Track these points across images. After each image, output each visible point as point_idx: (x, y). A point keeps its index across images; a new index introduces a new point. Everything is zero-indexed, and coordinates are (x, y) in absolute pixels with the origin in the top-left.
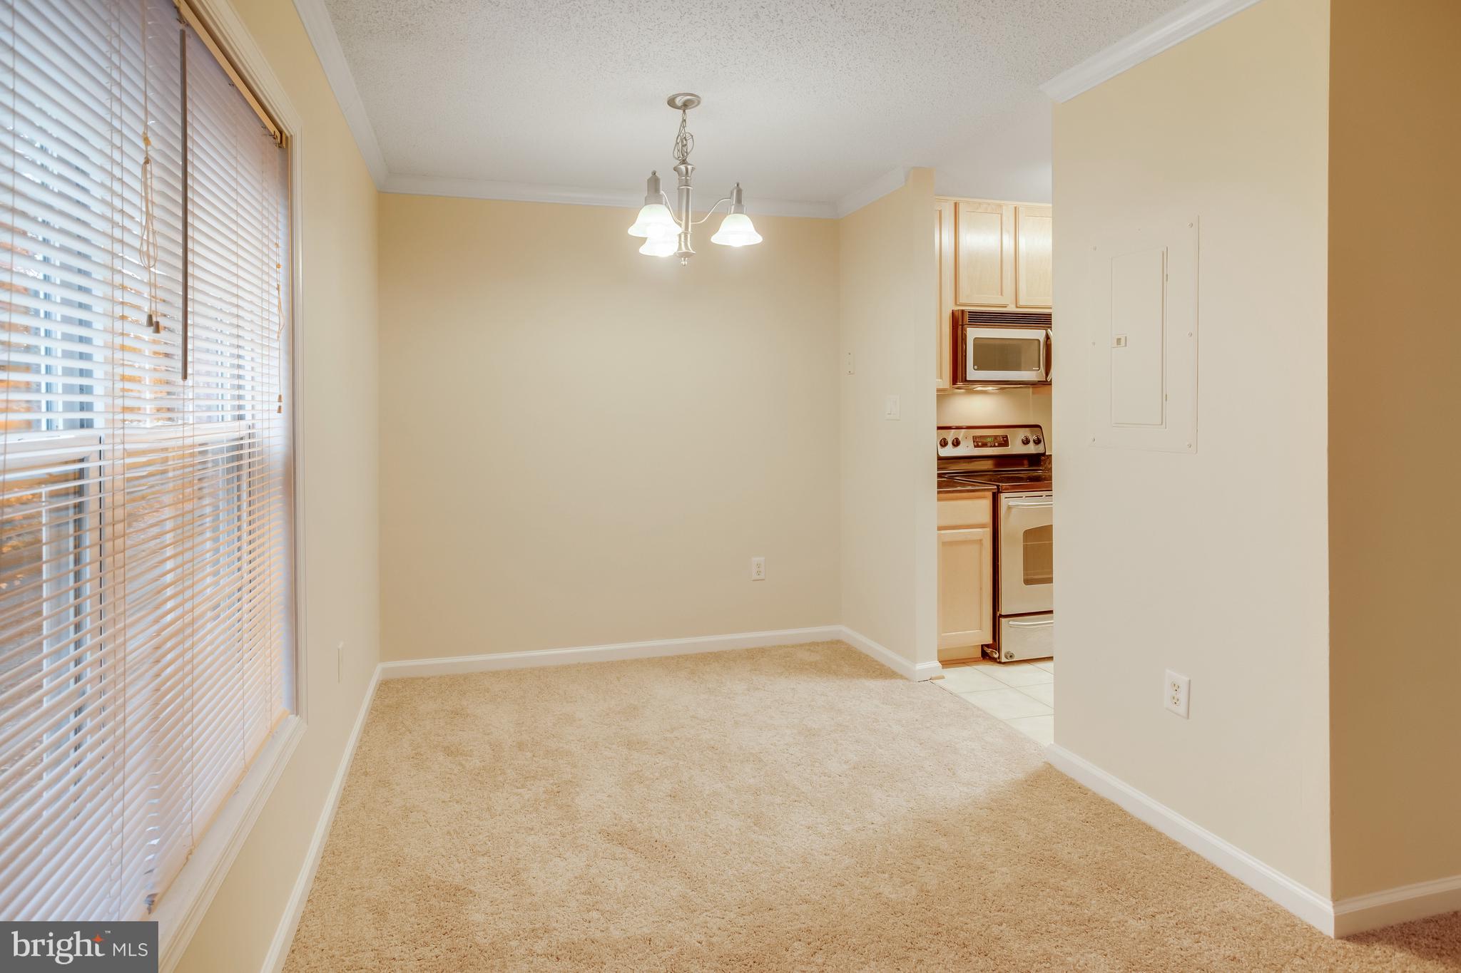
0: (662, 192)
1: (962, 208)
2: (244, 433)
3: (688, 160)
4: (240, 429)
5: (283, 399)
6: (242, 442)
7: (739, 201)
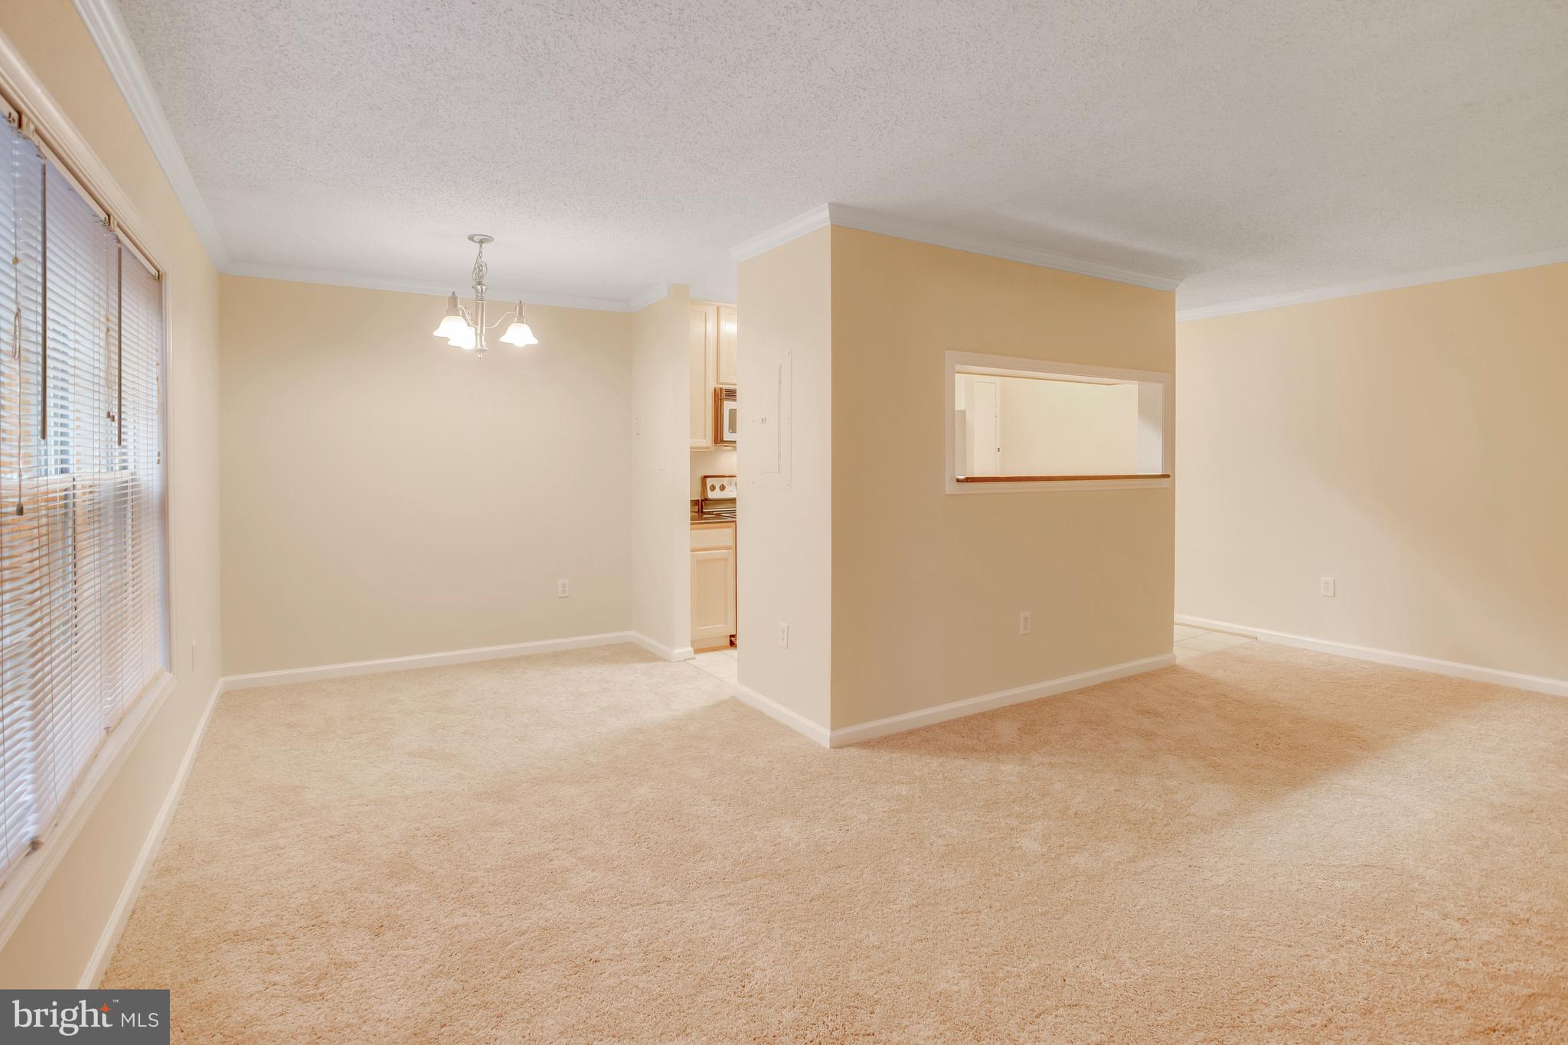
0: (459, 306)
1: (722, 309)
2: (129, 478)
3: (484, 281)
4: (126, 475)
5: (161, 454)
6: (126, 484)
7: (520, 314)
